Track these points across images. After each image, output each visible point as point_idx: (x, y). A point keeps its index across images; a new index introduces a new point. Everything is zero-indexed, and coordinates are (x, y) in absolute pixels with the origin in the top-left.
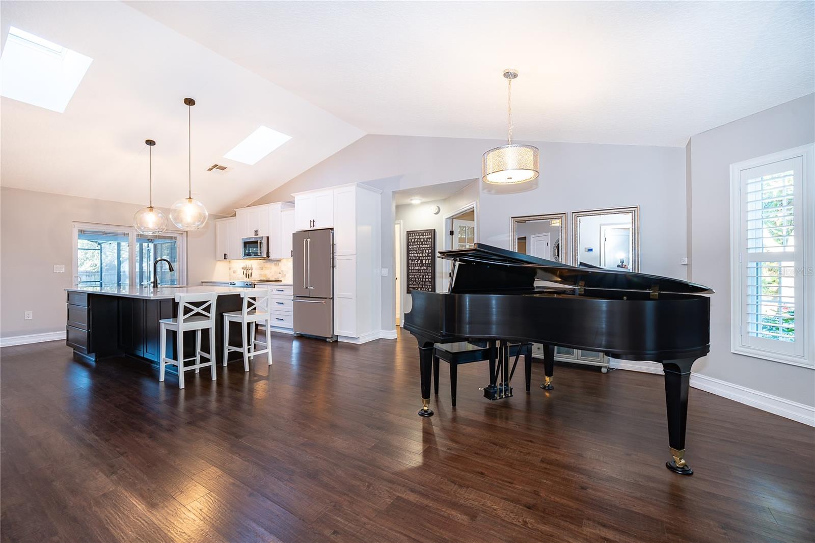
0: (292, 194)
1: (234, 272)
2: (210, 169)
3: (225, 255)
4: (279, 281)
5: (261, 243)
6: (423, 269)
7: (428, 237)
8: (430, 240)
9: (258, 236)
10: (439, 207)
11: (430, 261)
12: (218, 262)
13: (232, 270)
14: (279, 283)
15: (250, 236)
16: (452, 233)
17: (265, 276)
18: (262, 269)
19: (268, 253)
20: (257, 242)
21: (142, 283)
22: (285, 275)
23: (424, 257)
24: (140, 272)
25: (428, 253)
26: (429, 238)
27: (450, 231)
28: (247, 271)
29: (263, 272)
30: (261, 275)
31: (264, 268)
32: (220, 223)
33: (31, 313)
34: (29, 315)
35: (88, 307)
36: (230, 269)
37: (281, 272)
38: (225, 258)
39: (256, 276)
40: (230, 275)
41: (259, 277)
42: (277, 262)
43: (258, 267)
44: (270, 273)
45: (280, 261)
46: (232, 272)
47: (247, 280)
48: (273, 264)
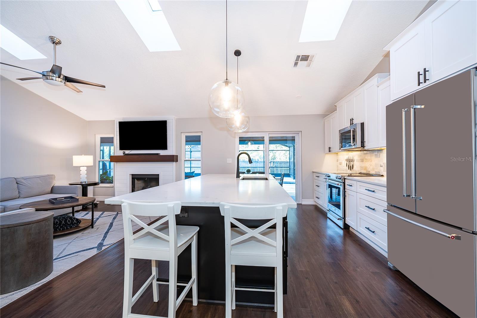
3: (329, 148)
5: (354, 132)
12: (326, 155)
13: (339, 162)
15: (346, 125)
17: (366, 168)
18: (362, 161)
19: (363, 142)
28: (349, 163)
29: (363, 164)
30: (362, 168)
31: (364, 160)
32: (326, 121)
36: (337, 161)
37: (382, 165)
38: (330, 151)
39: (357, 168)
40: (337, 166)
41: (360, 169)
42: (378, 153)
43: (359, 159)
44: (371, 165)
45: (382, 151)
46: (339, 164)
47: (349, 172)
48: (378, 154)
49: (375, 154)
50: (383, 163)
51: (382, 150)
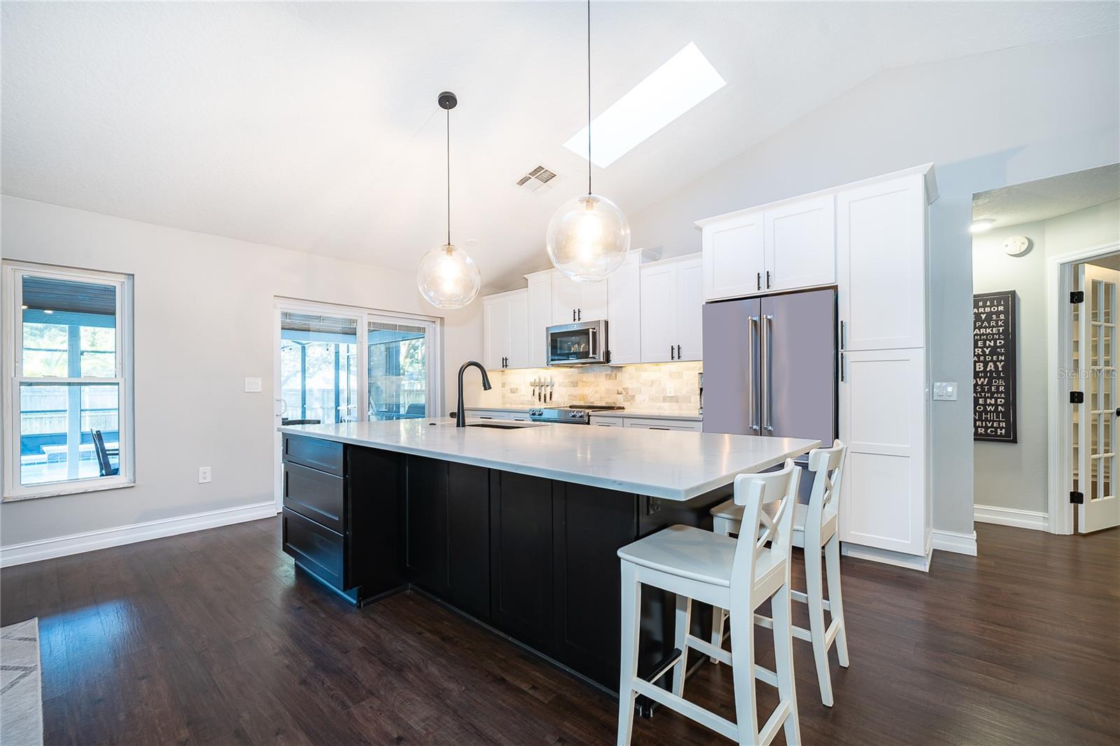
1: (513, 391)
2: (522, 182)
3: (505, 360)
4: (617, 408)
5: (594, 334)
7: (994, 309)
8: (1002, 317)
9: (581, 321)
10: (1031, 241)
11: (1000, 365)
13: (507, 388)
14: (619, 412)
15: (565, 321)
16: (1076, 298)
17: (583, 397)
18: (574, 385)
19: (607, 354)
20: (586, 332)
21: (338, 408)
22: (633, 397)
24: (336, 390)
25: (995, 347)
26: (998, 313)
27: (1072, 294)
28: (540, 389)
29: (576, 391)
30: (572, 396)
31: (580, 384)
32: (494, 303)
33: (208, 469)
34: (205, 473)
35: (344, 476)
36: (505, 385)
37: (620, 389)
38: (504, 366)
39: (561, 399)
40: (503, 397)
41: (570, 399)
42: (612, 371)
43: (567, 381)
44: (596, 392)
45: (620, 369)
46: (509, 392)
47: (539, 406)
48: (613, 374)
49: (606, 374)
50: (623, 389)
51: (621, 367)
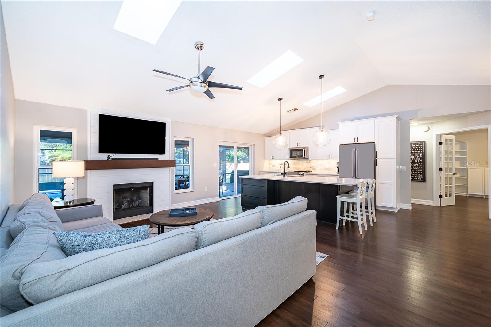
0: (337, 123)
2: (289, 111)
4: (309, 172)
6: (415, 166)
7: (420, 146)
8: (422, 148)
9: (300, 146)
10: (429, 128)
11: (421, 161)
12: (268, 161)
15: (294, 146)
16: (441, 143)
20: (301, 150)
22: (315, 168)
23: (416, 158)
25: (420, 156)
27: (439, 142)
29: (297, 167)
35: (267, 187)
36: (270, 164)
37: (311, 167)
41: (294, 169)
43: (293, 164)
44: (303, 167)
48: (309, 162)
51: (312, 160)
